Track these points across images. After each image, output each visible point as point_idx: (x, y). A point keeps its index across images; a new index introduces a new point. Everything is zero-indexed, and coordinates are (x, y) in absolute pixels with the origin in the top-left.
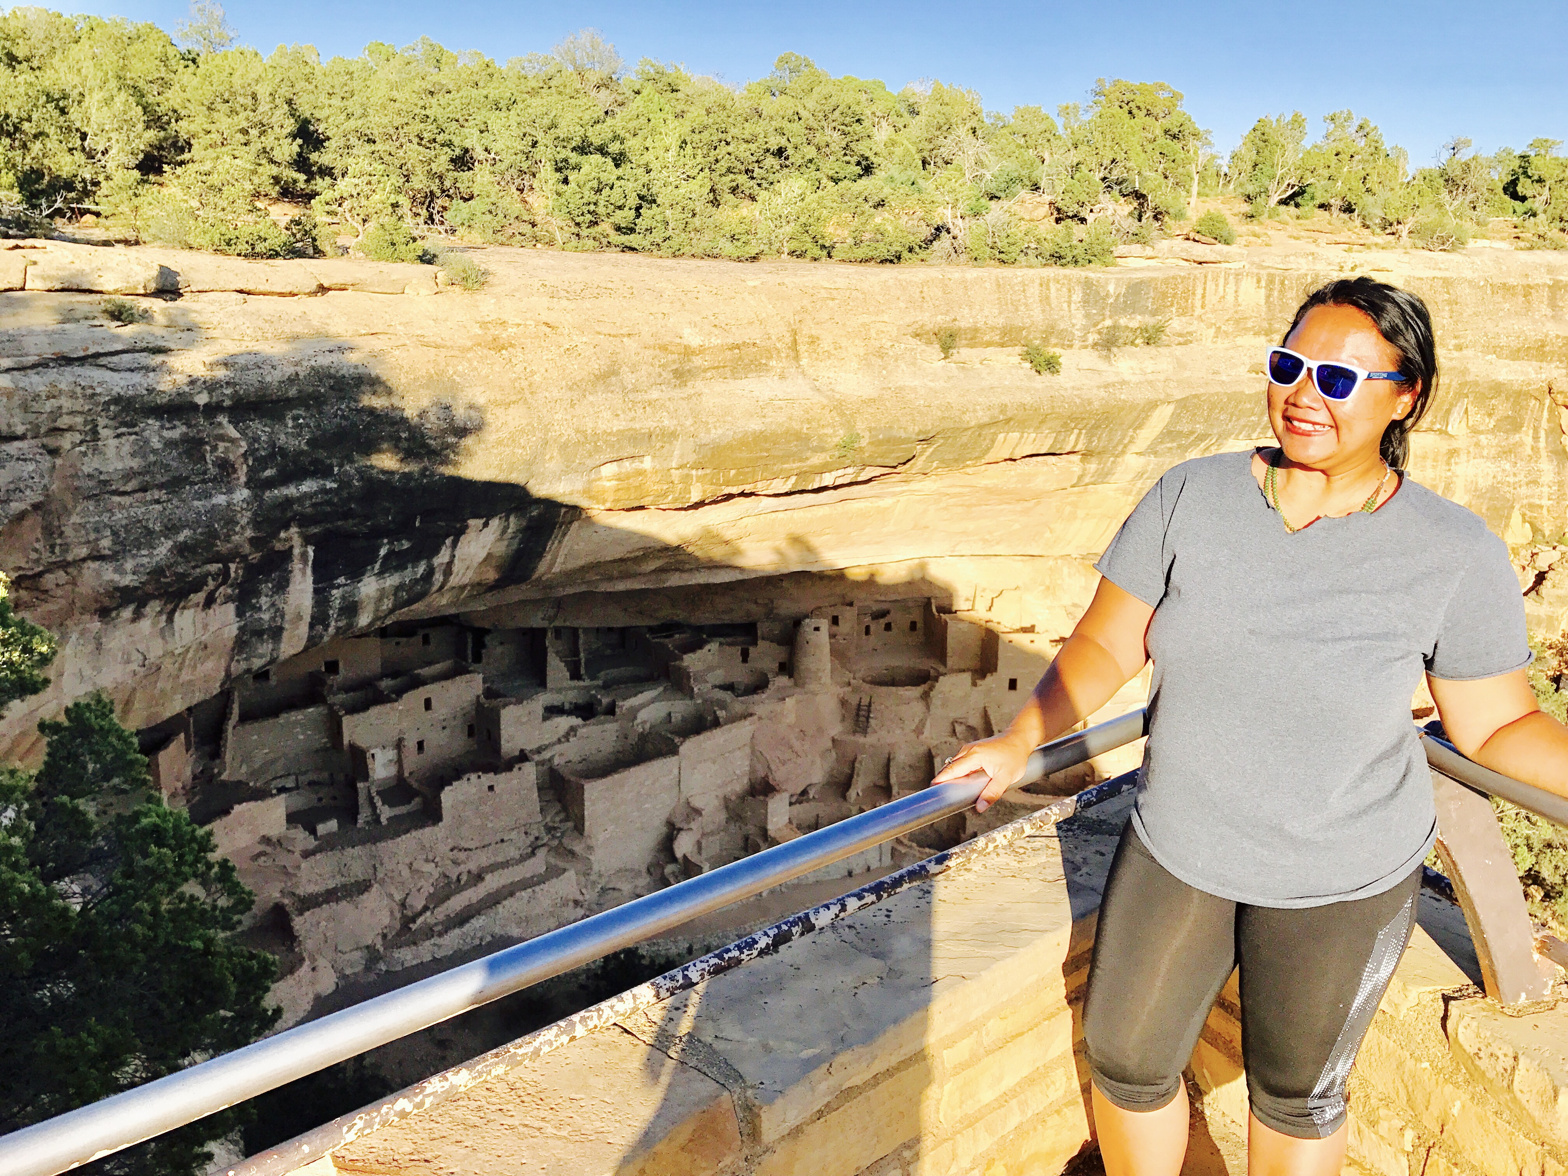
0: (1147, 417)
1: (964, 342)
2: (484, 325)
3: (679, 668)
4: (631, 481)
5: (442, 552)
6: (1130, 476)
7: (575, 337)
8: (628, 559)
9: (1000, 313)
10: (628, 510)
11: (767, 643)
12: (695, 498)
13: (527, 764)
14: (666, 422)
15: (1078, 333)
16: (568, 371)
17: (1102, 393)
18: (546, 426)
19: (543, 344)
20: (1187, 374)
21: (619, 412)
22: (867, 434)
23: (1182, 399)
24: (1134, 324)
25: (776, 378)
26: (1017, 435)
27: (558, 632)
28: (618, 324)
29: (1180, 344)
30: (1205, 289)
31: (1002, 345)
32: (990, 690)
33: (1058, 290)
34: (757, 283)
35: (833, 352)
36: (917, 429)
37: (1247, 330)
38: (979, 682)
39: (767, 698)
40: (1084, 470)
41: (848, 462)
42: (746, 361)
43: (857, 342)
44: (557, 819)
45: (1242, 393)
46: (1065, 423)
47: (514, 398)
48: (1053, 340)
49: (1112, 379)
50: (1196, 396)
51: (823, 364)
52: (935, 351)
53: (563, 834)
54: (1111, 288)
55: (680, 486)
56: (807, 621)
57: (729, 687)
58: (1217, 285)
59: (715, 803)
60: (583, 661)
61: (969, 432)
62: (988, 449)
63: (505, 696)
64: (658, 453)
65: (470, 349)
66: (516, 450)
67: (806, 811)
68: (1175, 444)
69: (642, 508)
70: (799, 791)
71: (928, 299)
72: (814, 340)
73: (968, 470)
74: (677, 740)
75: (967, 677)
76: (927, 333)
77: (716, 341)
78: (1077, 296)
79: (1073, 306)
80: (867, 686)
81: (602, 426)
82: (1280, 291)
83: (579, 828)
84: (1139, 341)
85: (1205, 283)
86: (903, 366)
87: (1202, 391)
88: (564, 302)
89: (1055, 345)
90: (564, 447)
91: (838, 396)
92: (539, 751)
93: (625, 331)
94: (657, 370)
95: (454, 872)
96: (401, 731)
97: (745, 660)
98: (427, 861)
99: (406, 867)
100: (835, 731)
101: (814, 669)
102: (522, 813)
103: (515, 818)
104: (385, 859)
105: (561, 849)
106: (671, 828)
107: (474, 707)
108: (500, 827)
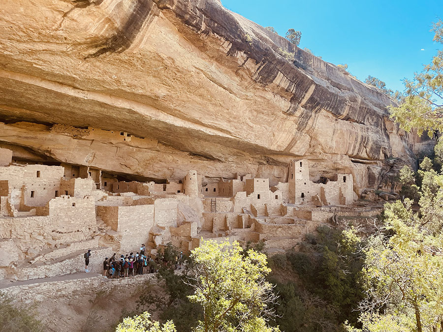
11: (173, 183)
13: (91, 196)
23: (317, 85)
26: (282, 75)
32: (252, 198)
38: (248, 196)
44: (103, 226)
46: (293, 77)
53: (107, 231)
54: (294, 49)
56: (190, 171)
59: (167, 229)
60: (101, 184)
62: (274, 78)
68: (311, 105)
75: (245, 193)
83: (115, 228)
85: (314, 59)
95: (53, 243)
96: (24, 183)
97: (165, 190)
98: (40, 234)
99: (29, 235)
100: (203, 211)
101: (193, 189)
102: (88, 220)
103: (84, 221)
104: (17, 228)
105: (107, 236)
106: (151, 236)
107: (59, 183)
108: (77, 224)
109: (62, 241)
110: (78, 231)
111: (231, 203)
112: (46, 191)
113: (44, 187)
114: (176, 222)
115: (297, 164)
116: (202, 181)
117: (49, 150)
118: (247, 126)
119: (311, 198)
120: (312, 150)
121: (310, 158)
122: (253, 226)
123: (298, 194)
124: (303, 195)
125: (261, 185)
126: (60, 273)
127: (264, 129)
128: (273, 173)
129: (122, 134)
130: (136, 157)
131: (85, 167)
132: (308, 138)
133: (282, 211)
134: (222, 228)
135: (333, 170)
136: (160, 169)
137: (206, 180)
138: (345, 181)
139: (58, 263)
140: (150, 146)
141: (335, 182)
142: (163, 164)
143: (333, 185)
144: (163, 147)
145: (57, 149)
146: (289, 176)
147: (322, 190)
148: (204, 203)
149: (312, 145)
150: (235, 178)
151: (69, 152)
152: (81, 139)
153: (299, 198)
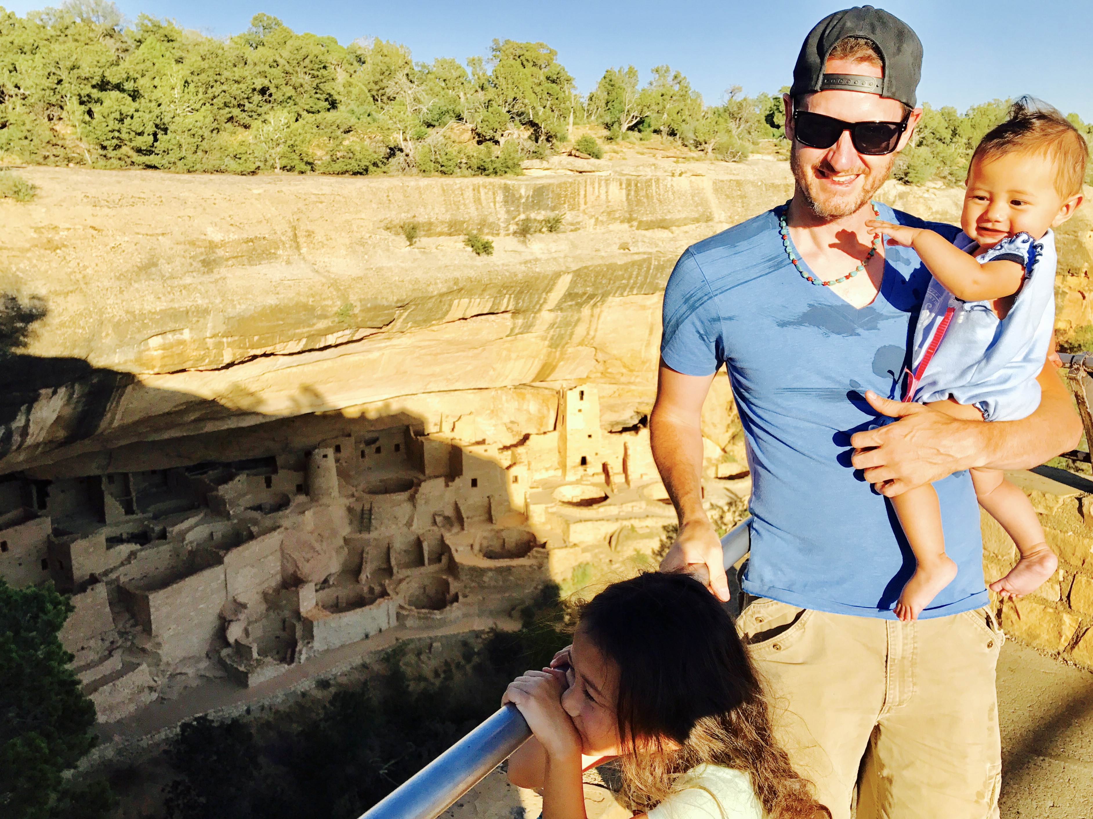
0: (554, 284)
1: (422, 233)
2: (37, 230)
3: (216, 497)
4: (174, 349)
5: (18, 418)
6: (546, 326)
7: (118, 238)
8: (176, 412)
9: (447, 211)
10: (173, 373)
11: (286, 471)
12: (227, 360)
13: (98, 585)
14: (200, 302)
15: (503, 225)
16: (115, 265)
17: (523, 268)
18: (100, 309)
19: (91, 243)
20: (579, 252)
21: (160, 296)
22: (358, 304)
23: (577, 270)
24: (540, 217)
25: (284, 263)
26: (466, 301)
27: (111, 478)
28: (153, 226)
29: (572, 231)
30: (586, 191)
31: (450, 235)
32: (459, 488)
33: (486, 193)
34: (260, 191)
35: (325, 242)
36: (395, 299)
37: (615, 219)
38: (450, 484)
39: (290, 513)
40: (514, 324)
41: (346, 325)
42: (259, 251)
43: (343, 234)
44: (128, 626)
45: (616, 264)
46: (500, 290)
47: (71, 288)
48: (486, 231)
49: (529, 257)
50: (586, 268)
51: (319, 252)
52: (402, 240)
53: (134, 637)
54: (523, 191)
55: (214, 351)
56: (317, 451)
57: (258, 508)
58: (594, 188)
59: (258, 597)
60: (134, 499)
61: (433, 300)
62: (447, 312)
63: (71, 533)
64: (194, 326)
65: (28, 250)
66: (77, 330)
67: (328, 594)
68: (574, 303)
69: (184, 370)
70: (322, 579)
71: (393, 201)
72: (310, 234)
73: (434, 328)
74: (221, 553)
75: (441, 481)
76: (395, 227)
77: (233, 237)
78: (500, 197)
79: (497, 205)
80: (367, 496)
81: (148, 307)
82: (636, 191)
83: (147, 630)
84: (544, 229)
85: (586, 187)
86: (380, 252)
87: (589, 263)
88: (106, 210)
89: (487, 234)
90: (117, 325)
91: (333, 276)
92: (106, 573)
93: (159, 231)
94: (189, 261)
97: (269, 486)
100: (346, 533)
101: (325, 487)
102: (97, 624)
103: (92, 629)
106: (222, 621)
107: (45, 546)
108: (80, 638)
111: (407, 507)
112: (23, 567)
113: (20, 561)
114: (279, 577)
115: (574, 395)
119: (601, 466)
120: (603, 368)
121: (602, 381)
123: (573, 459)
124: (584, 461)
128: (525, 407)
132: (586, 352)
146: (559, 419)
147: (626, 452)
148: (350, 510)
149: (601, 360)
153: (575, 467)
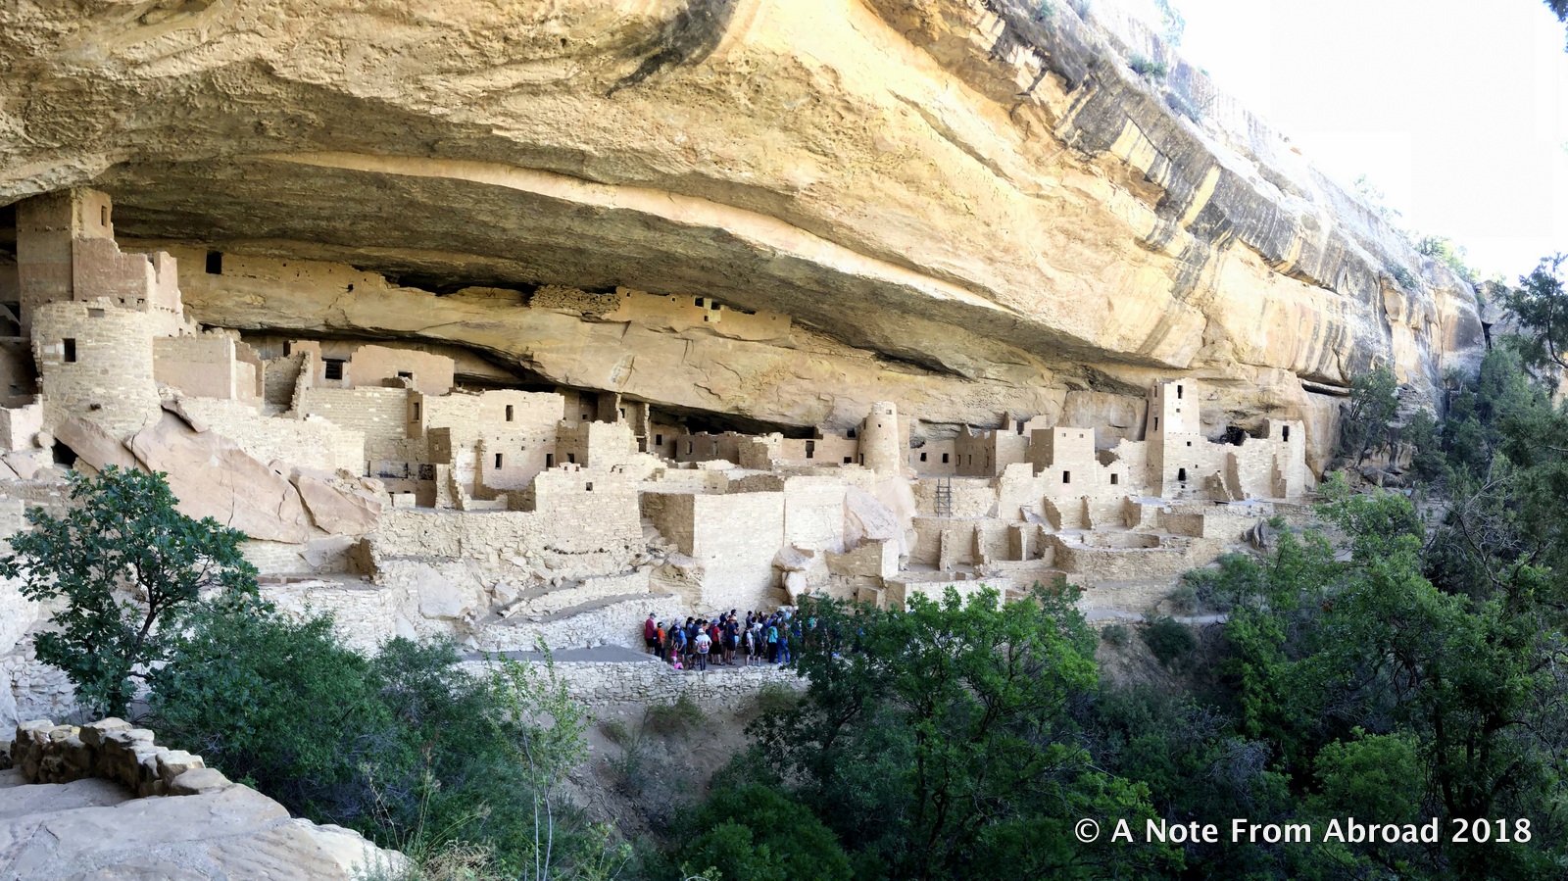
3: (753, 445)
11: (832, 437)
23: (1225, 170)
32: (1047, 482)
38: (1038, 474)
44: (659, 541)
46: (1166, 140)
53: (667, 555)
59: (819, 557)
61: (1116, 92)
75: (1029, 467)
95: (548, 576)
96: (480, 434)
97: (810, 455)
98: (518, 553)
99: (495, 552)
100: (914, 514)
101: (887, 454)
102: (621, 525)
103: (614, 528)
104: (472, 535)
105: (668, 568)
106: (778, 572)
107: (555, 434)
108: (599, 534)
109: (567, 573)
110: (601, 550)
111: (991, 492)
112: (526, 453)
113: (523, 444)
114: (841, 542)
115: (1170, 391)
116: (912, 431)
117: (529, 353)
118: (1038, 276)
119: (1202, 481)
120: (1208, 353)
121: (1203, 375)
122: (1049, 553)
123: (1170, 472)
124: (1182, 475)
125: (1073, 446)
126: (566, 645)
127: (1085, 286)
128: (1104, 414)
129: (700, 303)
130: (735, 366)
131: (611, 395)
132: (1199, 320)
133: (1128, 514)
134: (967, 559)
135: (1259, 408)
136: (797, 398)
137: (922, 431)
138: (1285, 440)
139: (561, 623)
140: (771, 335)
141: (1262, 442)
142: (805, 384)
143: (1258, 448)
144: (805, 336)
145: (546, 350)
146: (1149, 426)
147: (1231, 464)
148: (916, 490)
149: (1209, 340)
150: (1003, 423)
151: (574, 356)
152: (599, 321)
153: (1172, 481)
